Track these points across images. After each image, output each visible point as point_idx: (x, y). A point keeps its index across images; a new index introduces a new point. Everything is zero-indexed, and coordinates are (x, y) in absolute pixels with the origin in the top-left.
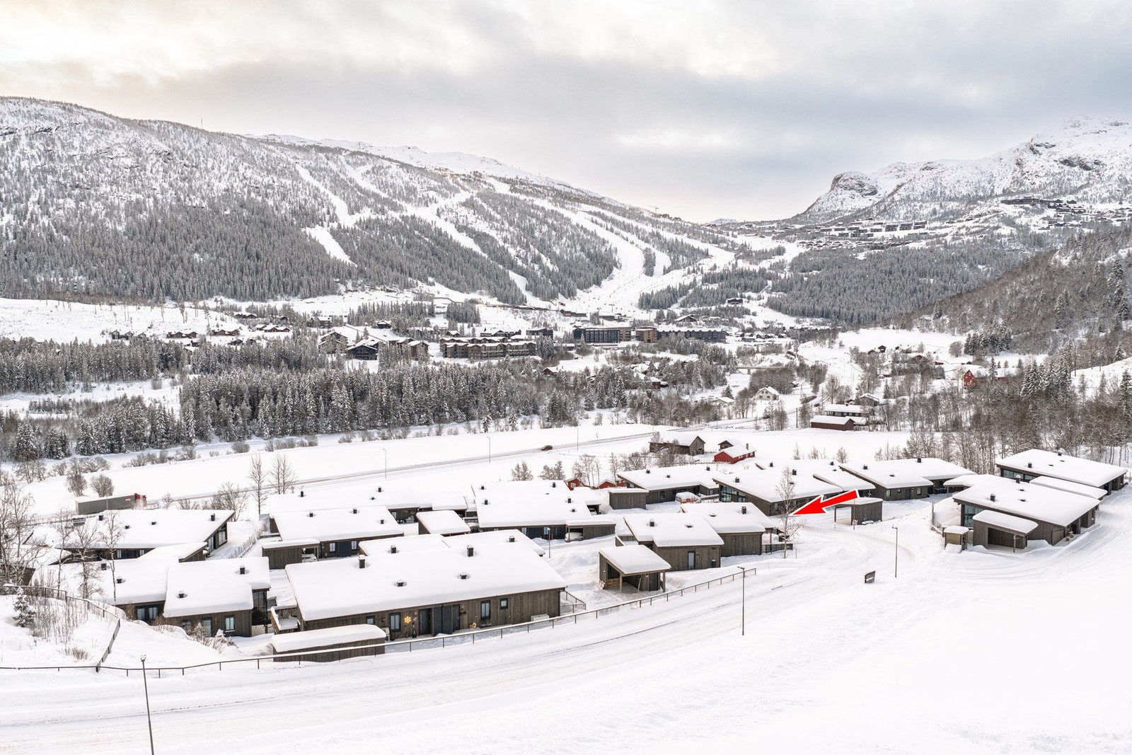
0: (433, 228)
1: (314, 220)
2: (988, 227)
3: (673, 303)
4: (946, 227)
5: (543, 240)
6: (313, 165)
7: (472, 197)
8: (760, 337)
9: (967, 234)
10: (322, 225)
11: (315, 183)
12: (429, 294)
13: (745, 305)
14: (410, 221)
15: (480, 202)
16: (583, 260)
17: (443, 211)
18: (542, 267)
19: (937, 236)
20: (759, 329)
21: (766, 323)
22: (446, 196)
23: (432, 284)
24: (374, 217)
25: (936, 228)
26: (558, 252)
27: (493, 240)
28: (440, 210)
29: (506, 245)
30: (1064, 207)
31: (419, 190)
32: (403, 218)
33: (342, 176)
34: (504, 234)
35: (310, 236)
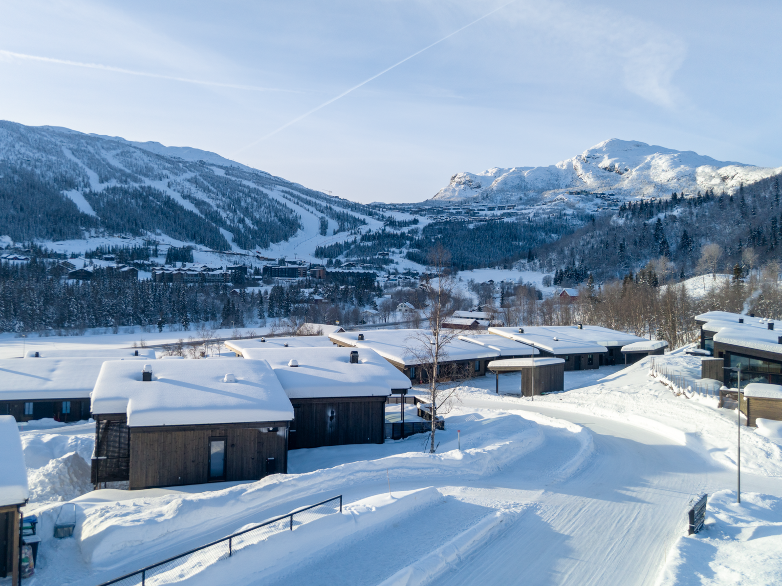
0: (164, 195)
1: (70, 184)
2: (557, 209)
3: (339, 254)
4: (528, 209)
5: (247, 208)
6: (76, 147)
7: (196, 176)
8: (401, 278)
9: (543, 214)
10: (78, 190)
11: (75, 159)
12: (155, 241)
13: (391, 257)
14: (146, 189)
15: (202, 180)
16: (276, 223)
17: (173, 184)
18: (245, 226)
19: (522, 214)
20: (400, 274)
21: (405, 269)
22: (176, 174)
23: (160, 234)
24: (118, 185)
25: (522, 209)
26: (258, 217)
27: (209, 205)
28: (171, 183)
29: (219, 210)
30: (607, 198)
31: (155, 169)
32: (141, 187)
33: (97, 156)
34: (218, 202)
35: (67, 196)
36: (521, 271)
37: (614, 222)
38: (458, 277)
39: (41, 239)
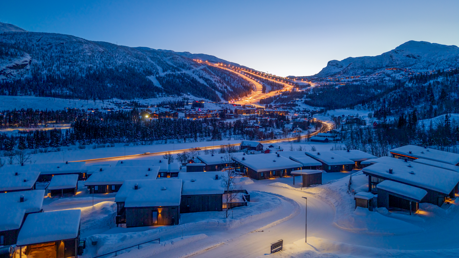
0: (191, 77)
1: (150, 73)
2: (381, 77)
3: (271, 102)
4: (366, 77)
5: (228, 82)
6: (152, 56)
7: (205, 67)
8: (301, 113)
9: (374, 80)
10: (153, 76)
11: (152, 62)
12: (187, 98)
13: (296, 103)
14: (183, 74)
15: (208, 69)
16: (241, 88)
17: (195, 71)
18: (227, 90)
19: (363, 80)
20: (301, 111)
21: (303, 109)
22: (197, 67)
23: (189, 95)
24: (171, 73)
25: (363, 78)
26: (233, 85)
27: (211, 81)
28: (194, 71)
29: (215, 83)
30: (408, 71)
31: (187, 65)
32: (181, 73)
33: (162, 60)
34: (215, 79)
35: (149, 78)
36: (358, 110)
37: (406, 85)
38: (327, 113)
39: (138, 98)
